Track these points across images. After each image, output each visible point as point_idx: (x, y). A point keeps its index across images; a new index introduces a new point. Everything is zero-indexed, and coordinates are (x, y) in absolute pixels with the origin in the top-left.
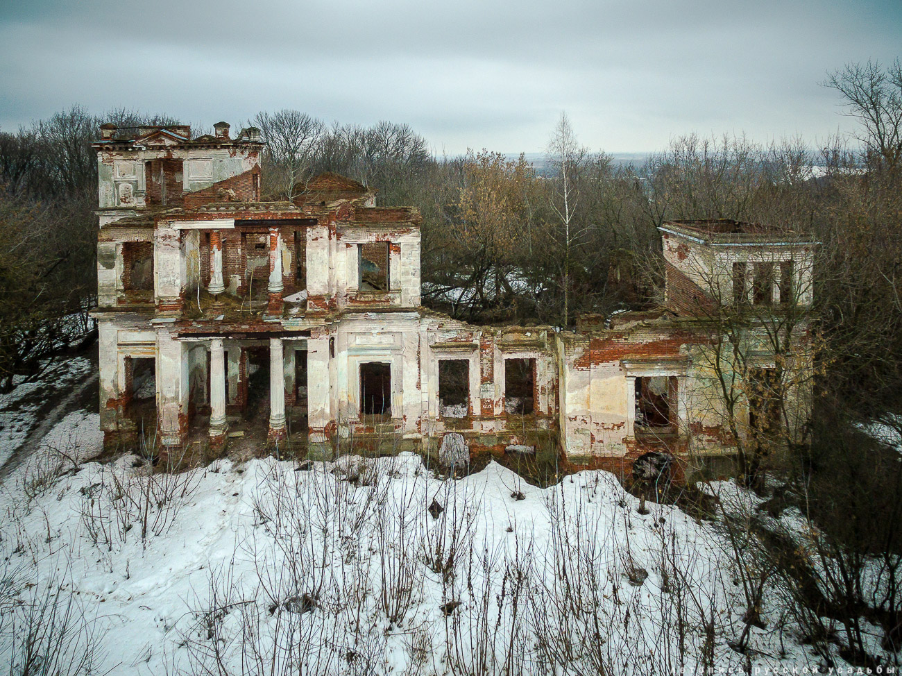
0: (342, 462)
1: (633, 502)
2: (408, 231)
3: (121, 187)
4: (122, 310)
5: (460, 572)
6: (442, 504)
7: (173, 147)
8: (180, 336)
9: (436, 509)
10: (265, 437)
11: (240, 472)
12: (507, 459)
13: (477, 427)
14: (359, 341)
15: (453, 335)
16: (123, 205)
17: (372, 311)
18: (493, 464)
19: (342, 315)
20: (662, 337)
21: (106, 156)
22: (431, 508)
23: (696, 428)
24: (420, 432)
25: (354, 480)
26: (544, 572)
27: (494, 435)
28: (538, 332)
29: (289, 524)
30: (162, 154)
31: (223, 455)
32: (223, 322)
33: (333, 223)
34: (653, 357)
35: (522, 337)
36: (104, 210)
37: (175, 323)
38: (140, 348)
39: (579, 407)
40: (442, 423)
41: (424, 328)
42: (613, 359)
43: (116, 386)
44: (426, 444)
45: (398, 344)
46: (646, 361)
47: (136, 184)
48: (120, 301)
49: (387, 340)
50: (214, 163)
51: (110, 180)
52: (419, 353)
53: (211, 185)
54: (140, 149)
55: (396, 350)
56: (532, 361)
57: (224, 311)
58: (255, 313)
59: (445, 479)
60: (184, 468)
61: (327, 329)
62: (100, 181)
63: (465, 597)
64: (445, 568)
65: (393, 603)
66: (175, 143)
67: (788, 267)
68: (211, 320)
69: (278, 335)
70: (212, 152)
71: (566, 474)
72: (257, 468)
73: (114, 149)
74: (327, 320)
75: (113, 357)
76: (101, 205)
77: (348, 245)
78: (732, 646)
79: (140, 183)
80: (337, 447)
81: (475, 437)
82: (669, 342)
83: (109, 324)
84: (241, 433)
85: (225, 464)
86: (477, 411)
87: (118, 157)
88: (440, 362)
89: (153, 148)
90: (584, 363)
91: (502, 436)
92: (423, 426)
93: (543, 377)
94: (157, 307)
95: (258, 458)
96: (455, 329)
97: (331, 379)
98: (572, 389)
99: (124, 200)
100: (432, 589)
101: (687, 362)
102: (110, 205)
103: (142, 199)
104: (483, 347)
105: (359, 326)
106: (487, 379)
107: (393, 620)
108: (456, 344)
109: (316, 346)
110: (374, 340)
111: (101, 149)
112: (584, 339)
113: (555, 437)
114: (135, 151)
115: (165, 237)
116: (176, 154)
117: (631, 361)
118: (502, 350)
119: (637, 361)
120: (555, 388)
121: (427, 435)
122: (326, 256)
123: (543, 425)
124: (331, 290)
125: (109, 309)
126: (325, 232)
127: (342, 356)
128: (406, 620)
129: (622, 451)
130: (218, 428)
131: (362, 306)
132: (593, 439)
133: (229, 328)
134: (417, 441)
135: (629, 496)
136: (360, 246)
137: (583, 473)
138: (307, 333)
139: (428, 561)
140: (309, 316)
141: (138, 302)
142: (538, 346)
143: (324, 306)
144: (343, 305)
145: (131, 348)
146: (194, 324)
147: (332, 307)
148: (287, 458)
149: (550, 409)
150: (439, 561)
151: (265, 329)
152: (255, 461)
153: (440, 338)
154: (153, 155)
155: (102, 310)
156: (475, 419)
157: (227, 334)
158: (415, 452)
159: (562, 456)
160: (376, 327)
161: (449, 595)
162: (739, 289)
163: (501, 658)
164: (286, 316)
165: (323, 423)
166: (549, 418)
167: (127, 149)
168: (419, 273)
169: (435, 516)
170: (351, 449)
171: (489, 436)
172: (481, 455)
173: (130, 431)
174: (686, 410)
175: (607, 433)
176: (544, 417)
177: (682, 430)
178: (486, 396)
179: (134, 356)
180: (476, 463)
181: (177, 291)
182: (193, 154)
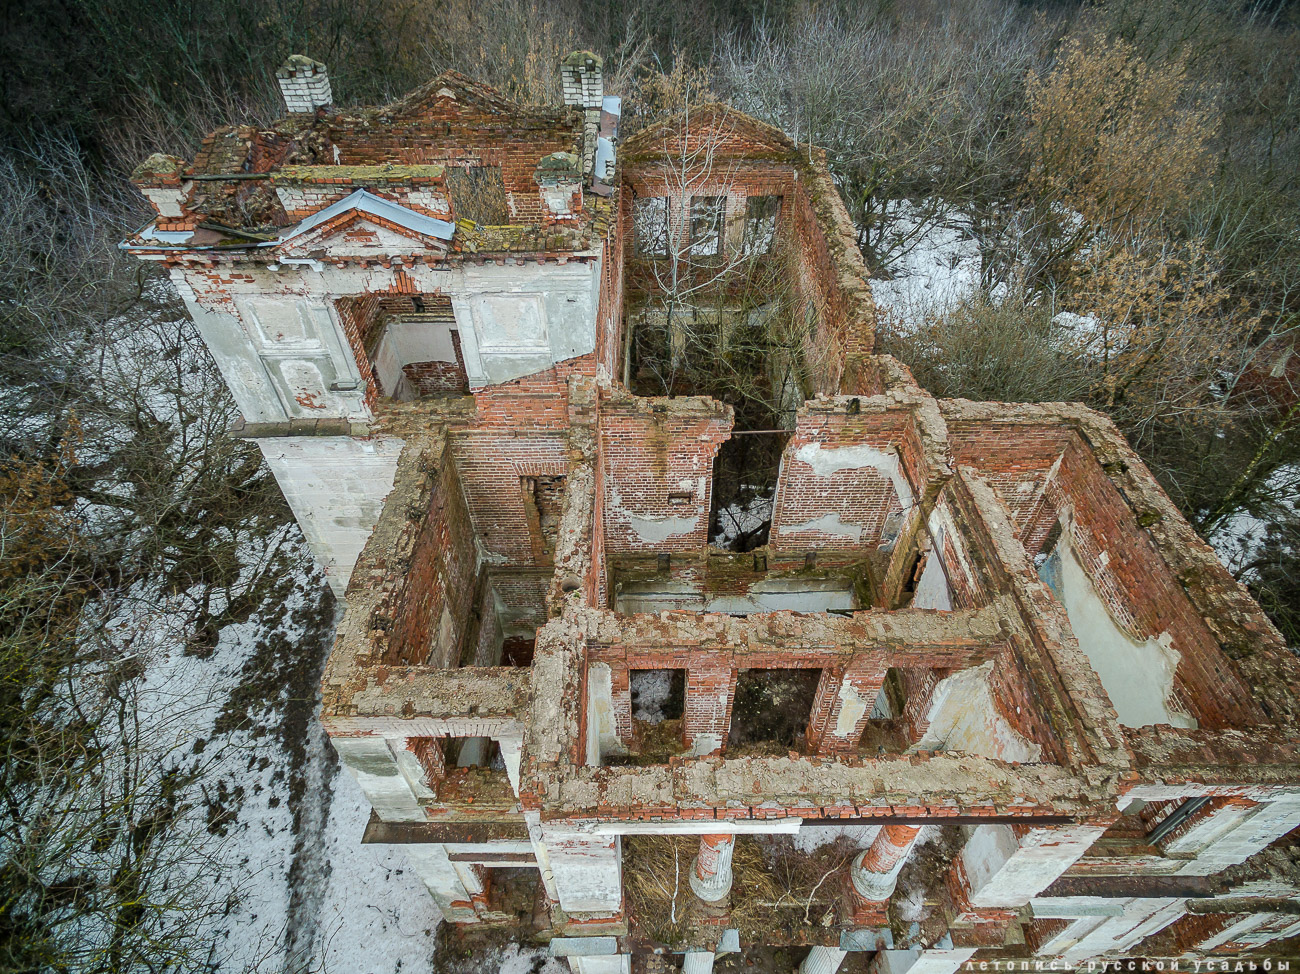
3: (286, 368)
7: (411, 258)
16: (307, 413)
30: (383, 280)
47: (325, 363)
48: (431, 810)
50: (550, 305)
51: (247, 354)
53: (545, 366)
66: (418, 247)
70: (539, 273)
73: (218, 262)
76: (250, 417)
79: (336, 359)
99: (307, 401)
102: (273, 417)
103: (355, 401)
114: (289, 271)
115: (567, 844)
116: (427, 280)
145: (481, 858)
154: (351, 282)
167: (263, 265)
179: (489, 866)
181: (616, 897)
182: (476, 278)
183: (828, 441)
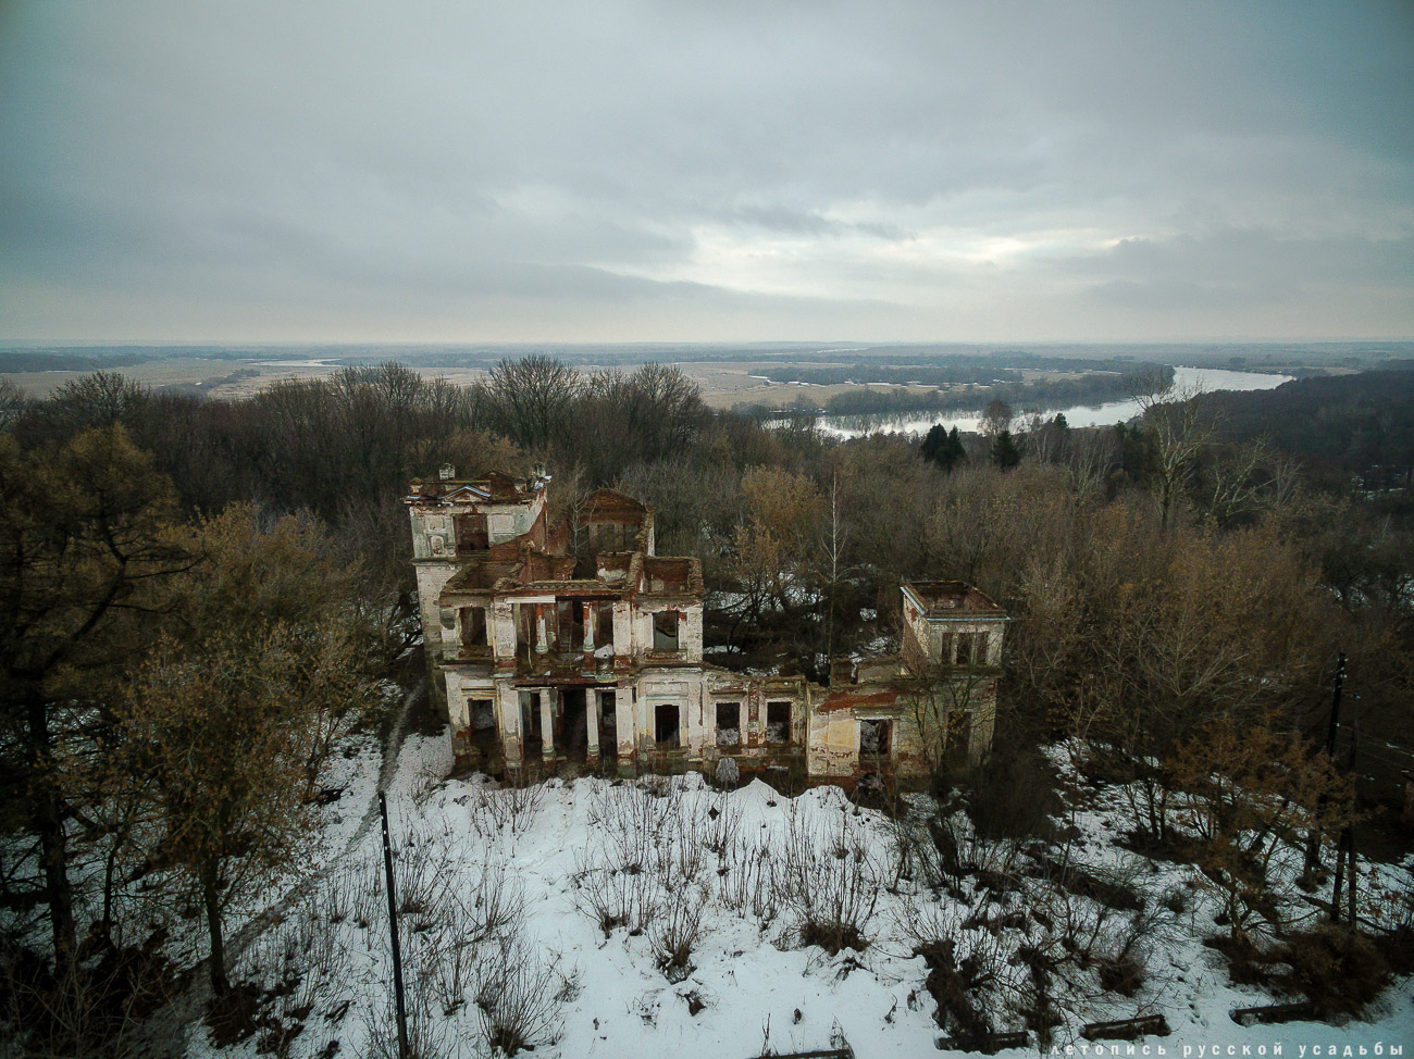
0: (646, 778)
1: (851, 807)
2: (693, 603)
3: (433, 539)
4: (463, 663)
5: (729, 850)
6: (718, 809)
7: (478, 503)
8: (516, 686)
9: (714, 813)
10: (585, 761)
11: (570, 787)
12: (767, 777)
13: (745, 753)
14: (654, 689)
15: (728, 684)
16: (435, 556)
17: (665, 666)
18: (756, 781)
19: (641, 669)
20: (883, 691)
21: (417, 511)
22: (710, 813)
23: (903, 756)
24: (701, 757)
25: (655, 793)
26: (778, 850)
27: (758, 759)
28: (793, 682)
29: (615, 824)
30: (468, 510)
31: (555, 775)
32: (550, 677)
33: (633, 598)
34: (877, 705)
35: (781, 686)
36: (421, 561)
37: (513, 678)
38: (480, 692)
39: (820, 741)
40: (718, 750)
41: (705, 679)
42: (846, 707)
43: (462, 721)
44: (706, 765)
45: (685, 691)
46: (870, 708)
47: (446, 537)
48: (461, 655)
49: (676, 688)
50: (515, 517)
51: (423, 533)
52: (701, 698)
53: (513, 538)
54: (449, 505)
55: (684, 696)
56: (789, 704)
57: (549, 668)
58: (574, 669)
59: (721, 792)
60: (526, 785)
61: (631, 682)
62: (414, 534)
63: (732, 863)
64: (719, 849)
65: (688, 871)
66: (480, 500)
67: (984, 636)
68: (541, 676)
69: (592, 686)
70: (513, 507)
71: (808, 788)
72: (583, 784)
73: (424, 505)
74: (631, 675)
75: (459, 700)
76: (417, 556)
77: (645, 614)
78: (888, 890)
79: (450, 536)
80: (640, 769)
81: (743, 760)
82: (888, 694)
83: (454, 674)
84: (565, 758)
85: (558, 782)
86: (745, 741)
87: (428, 512)
88: (717, 704)
89: (461, 504)
90: (824, 709)
91: (764, 759)
92: (704, 753)
93: (796, 715)
94: (497, 664)
95: (581, 777)
96: (728, 680)
97: (635, 719)
98: (815, 728)
99: (436, 551)
100: (712, 861)
101: (900, 710)
102: (424, 556)
103: (452, 551)
104: (751, 693)
105: (655, 678)
106: (754, 718)
107: (688, 878)
108: (729, 692)
109: (623, 694)
110: (666, 688)
111: (411, 505)
112: (825, 692)
113: (803, 761)
114: (443, 506)
115: (500, 610)
116: (481, 510)
117: (859, 709)
118: (766, 696)
119: (864, 709)
120: (804, 725)
121: (707, 759)
122: (629, 624)
123: (795, 752)
124: (633, 651)
125: (452, 662)
126: (628, 606)
127: (641, 700)
128: (696, 878)
129: (849, 772)
130: (548, 755)
131: (656, 662)
132: (828, 764)
133: (555, 681)
134: (700, 763)
135: (850, 804)
136: (654, 614)
137: (820, 787)
138: (615, 684)
139: (709, 846)
140: (617, 672)
141: (476, 655)
142: (793, 692)
143: (628, 664)
144: (642, 662)
145: (472, 693)
146: (528, 678)
147: (634, 664)
148: (602, 777)
149: (801, 740)
150: (717, 845)
151: (582, 681)
152: (580, 780)
153: (717, 686)
154: (460, 510)
155: (447, 663)
156: (743, 746)
157: (553, 685)
158: (698, 771)
159: (806, 775)
160: (670, 679)
161: (722, 865)
162: (946, 654)
163: (752, 894)
164: (599, 671)
165: (629, 751)
166: (800, 746)
167: (436, 505)
168: (701, 636)
169: (714, 818)
170: (650, 770)
171: (754, 759)
172: (747, 773)
173: (476, 755)
174: (896, 743)
175: (840, 760)
176: (796, 745)
177: (894, 757)
178: (752, 730)
179: (474, 699)
180: (744, 780)
181: (512, 652)
182: (496, 509)
183: (609, 568)
